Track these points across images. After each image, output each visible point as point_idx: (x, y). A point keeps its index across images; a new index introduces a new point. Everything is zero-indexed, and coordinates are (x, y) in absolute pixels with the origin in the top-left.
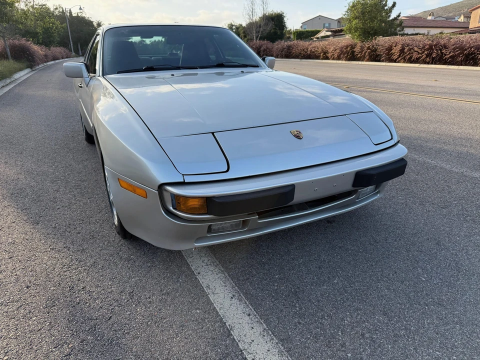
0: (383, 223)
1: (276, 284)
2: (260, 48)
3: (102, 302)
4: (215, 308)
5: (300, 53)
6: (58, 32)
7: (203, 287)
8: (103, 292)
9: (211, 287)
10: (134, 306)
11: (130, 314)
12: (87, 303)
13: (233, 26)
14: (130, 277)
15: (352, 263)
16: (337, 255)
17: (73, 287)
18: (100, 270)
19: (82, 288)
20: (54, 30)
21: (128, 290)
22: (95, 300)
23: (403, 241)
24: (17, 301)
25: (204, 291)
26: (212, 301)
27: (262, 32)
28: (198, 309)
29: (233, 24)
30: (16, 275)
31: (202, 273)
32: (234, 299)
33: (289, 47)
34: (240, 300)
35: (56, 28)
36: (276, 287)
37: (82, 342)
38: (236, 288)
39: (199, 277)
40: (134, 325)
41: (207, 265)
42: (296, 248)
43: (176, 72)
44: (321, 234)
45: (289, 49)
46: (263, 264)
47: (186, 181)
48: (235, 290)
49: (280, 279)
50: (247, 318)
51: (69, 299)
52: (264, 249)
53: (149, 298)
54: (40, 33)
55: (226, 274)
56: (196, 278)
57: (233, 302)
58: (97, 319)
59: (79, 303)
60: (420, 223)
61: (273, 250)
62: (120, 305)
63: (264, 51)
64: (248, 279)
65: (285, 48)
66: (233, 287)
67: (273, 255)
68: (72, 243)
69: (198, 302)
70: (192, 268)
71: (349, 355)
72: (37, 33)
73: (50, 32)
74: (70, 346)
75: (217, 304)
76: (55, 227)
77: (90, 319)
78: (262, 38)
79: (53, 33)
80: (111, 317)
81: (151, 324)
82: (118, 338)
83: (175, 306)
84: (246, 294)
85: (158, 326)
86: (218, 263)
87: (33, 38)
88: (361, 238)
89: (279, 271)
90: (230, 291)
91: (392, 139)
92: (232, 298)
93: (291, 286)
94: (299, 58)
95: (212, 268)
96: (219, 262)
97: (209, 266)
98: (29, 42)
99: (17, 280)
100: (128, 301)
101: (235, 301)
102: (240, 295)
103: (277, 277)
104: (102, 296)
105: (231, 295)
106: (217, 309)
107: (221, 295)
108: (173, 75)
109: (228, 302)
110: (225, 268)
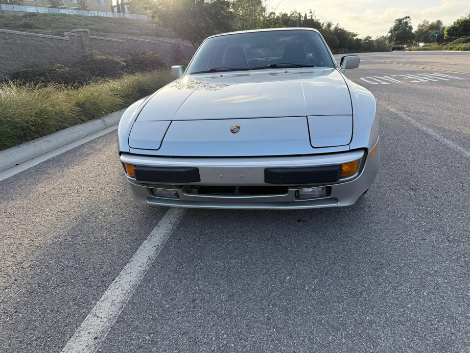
0: (351, 235)
1: (191, 249)
3: (95, 225)
7: (149, 235)
8: (102, 220)
9: (153, 236)
10: (105, 232)
11: (98, 235)
12: (90, 223)
14: (123, 217)
15: (266, 254)
16: (263, 245)
17: (94, 213)
18: (116, 208)
19: (98, 214)
22: (94, 223)
23: (343, 255)
25: (146, 237)
26: (143, 244)
28: (130, 245)
30: (82, 200)
31: (161, 227)
34: (157, 249)
36: (188, 250)
37: (65, 240)
39: (156, 228)
42: (242, 231)
43: (225, 74)
44: (277, 227)
46: (203, 234)
47: (130, 152)
48: (163, 243)
49: (199, 246)
50: (145, 260)
51: (85, 218)
53: (117, 230)
55: (172, 232)
56: (153, 229)
58: (83, 232)
59: (87, 222)
60: (392, 246)
61: (223, 227)
62: (100, 229)
64: (180, 239)
66: (165, 241)
67: (218, 231)
68: (123, 190)
69: (136, 241)
70: (160, 222)
71: (167, 306)
74: (59, 239)
75: (142, 247)
77: (81, 231)
80: (89, 233)
81: (100, 243)
83: (122, 239)
84: (166, 246)
86: (177, 224)
88: (306, 240)
89: (206, 241)
90: (159, 242)
91: (348, 144)
92: (155, 246)
93: (198, 253)
95: (170, 226)
96: (179, 224)
97: (170, 224)
99: (79, 202)
100: (107, 228)
101: (154, 249)
102: (161, 247)
103: (199, 244)
104: (99, 222)
105: (157, 245)
106: (139, 249)
107: (152, 243)
108: (222, 76)
109: (150, 248)
110: (178, 228)
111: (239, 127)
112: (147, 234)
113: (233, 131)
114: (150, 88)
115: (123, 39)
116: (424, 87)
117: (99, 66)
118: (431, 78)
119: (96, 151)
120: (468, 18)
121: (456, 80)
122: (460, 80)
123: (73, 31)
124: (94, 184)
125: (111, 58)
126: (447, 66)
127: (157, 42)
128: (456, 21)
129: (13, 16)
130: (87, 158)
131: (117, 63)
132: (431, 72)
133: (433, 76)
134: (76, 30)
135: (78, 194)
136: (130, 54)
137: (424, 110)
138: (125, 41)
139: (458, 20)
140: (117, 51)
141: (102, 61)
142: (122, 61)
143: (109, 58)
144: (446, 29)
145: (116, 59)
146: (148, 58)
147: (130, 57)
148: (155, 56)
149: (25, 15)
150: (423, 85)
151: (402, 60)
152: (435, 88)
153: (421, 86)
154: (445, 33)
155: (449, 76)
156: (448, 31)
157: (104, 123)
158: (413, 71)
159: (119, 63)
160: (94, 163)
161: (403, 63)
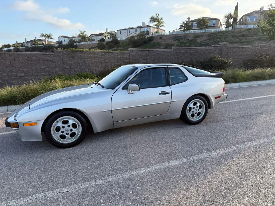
123: (219, 44)
129: (239, 31)
134: (221, 43)
149: (245, 30)
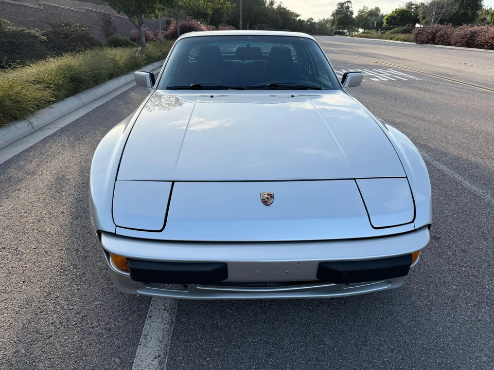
0: (399, 318)
1: (208, 359)
2: (437, 33)
3: (57, 318)
4: (133, 363)
5: (487, 42)
6: (228, 12)
7: (141, 334)
8: (65, 308)
9: (148, 337)
10: (76, 332)
11: (66, 339)
12: (48, 314)
13: (412, 5)
14: (95, 300)
15: (311, 362)
16: (302, 346)
17: (51, 294)
18: (82, 283)
19: (56, 296)
20: (225, 11)
21: (85, 313)
22: (55, 314)
23: (402, 355)
24: (8, 293)
25: (139, 339)
26: (137, 354)
27: (444, 14)
28: (119, 357)
29: (413, 2)
30: (26, 267)
31: (154, 318)
32: (156, 360)
33: (473, 34)
34: (160, 363)
35: (226, 9)
36: (205, 363)
37: (15, 353)
38: (169, 347)
39: (147, 321)
40: (60, 353)
41: (164, 310)
42: (266, 319)
44: (308, 310)
45: (473, 36)
46: (216, 328)
47: (117, 233)
48: (166, 350)
49: (218, 354)
51: (39, 305)
52: (232, 310)
53: (93, 327)
54: (209, 14)
55: (173, 328)
56: (144, 322)
57: (153, 363)
58: (41, 334)
59: (42, 312)
60: (450, 335)
61: (239, 314)
62: (66, 327)
63: (440, 38)
64: (188, 341)
65: (468, 34)
66: (167, 346)
67: (234, 321)
68: (84, 247)
69: (126, 348)
70: (151, 308)
72: (207, 14)
73: (221, 12)
74: (6, 353)
75: (138, 359)
76: (86, 226)
77: (37, 332)
78: (441, 22)
79: (223, 13)
80: (52, 336)
81: (73, 357)
82: (40, 361)
83: (104, 346)
84: (171, 358)
85: (76, 362)
86: (176, 311)
87: (204, 18)
88: (350, 332)
89: (224, 343)
90: (160, 349)
91: (413, 222)
92: (156, 358)
94: (484, 49)
95: (166, 314)
96: (178, 310)
97: (166, 312)
98: (199, 23)
99: (23, 271)
100: (76, 324)
101: (156, 362)
102: (165, 358)
103: (216, 350)
104: (62, 312)
105: (157, 354)
106: (134, 364)
107: (149, 350)
108: (212, 97)
109: (149, 361)
110: (178, 319)
111: (272, 196)
112: (138, 332)
113: (265, 202)
114: (86, 76)
115: (39, 5)
116: (387, 88)
117: (13, 40)
118: (389, 76)
119: (29, 174)
120: (405, 8)
121: (414, 80)
122: (417, 81)
124: (38, 236)
125: (27, 31)
126: (398, 61)
127: (83, 11)
128: (394, 10)
130: (18, 187)
131: (36, 37)
132: (386, 68)
133: (390, 73)
135: (18, 256)
136: (50, 24)
137: (399, 120)
138: (42, 7)
139: (396, 9)
140: (32, 19)
141: (15, 34)
142: (43, 35)
143: (24, 30)
144: (385, 18)
145: (33, 32)
146: (74, 31)
147: (51, 29)
148: (84, 30)
150: (384, 84)
151: (351, 50)
152: (398, 89)
153: (383, 86)
154: (385, 21)
155: (405, 75)
156: (387, 19)
157: (30, 126)
158: (368, 65)
159: (38, 37)
160: (30, 196)
161: (354, 53)
